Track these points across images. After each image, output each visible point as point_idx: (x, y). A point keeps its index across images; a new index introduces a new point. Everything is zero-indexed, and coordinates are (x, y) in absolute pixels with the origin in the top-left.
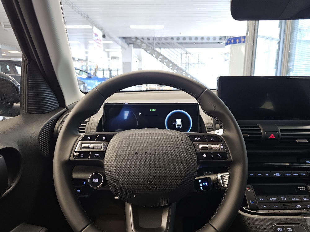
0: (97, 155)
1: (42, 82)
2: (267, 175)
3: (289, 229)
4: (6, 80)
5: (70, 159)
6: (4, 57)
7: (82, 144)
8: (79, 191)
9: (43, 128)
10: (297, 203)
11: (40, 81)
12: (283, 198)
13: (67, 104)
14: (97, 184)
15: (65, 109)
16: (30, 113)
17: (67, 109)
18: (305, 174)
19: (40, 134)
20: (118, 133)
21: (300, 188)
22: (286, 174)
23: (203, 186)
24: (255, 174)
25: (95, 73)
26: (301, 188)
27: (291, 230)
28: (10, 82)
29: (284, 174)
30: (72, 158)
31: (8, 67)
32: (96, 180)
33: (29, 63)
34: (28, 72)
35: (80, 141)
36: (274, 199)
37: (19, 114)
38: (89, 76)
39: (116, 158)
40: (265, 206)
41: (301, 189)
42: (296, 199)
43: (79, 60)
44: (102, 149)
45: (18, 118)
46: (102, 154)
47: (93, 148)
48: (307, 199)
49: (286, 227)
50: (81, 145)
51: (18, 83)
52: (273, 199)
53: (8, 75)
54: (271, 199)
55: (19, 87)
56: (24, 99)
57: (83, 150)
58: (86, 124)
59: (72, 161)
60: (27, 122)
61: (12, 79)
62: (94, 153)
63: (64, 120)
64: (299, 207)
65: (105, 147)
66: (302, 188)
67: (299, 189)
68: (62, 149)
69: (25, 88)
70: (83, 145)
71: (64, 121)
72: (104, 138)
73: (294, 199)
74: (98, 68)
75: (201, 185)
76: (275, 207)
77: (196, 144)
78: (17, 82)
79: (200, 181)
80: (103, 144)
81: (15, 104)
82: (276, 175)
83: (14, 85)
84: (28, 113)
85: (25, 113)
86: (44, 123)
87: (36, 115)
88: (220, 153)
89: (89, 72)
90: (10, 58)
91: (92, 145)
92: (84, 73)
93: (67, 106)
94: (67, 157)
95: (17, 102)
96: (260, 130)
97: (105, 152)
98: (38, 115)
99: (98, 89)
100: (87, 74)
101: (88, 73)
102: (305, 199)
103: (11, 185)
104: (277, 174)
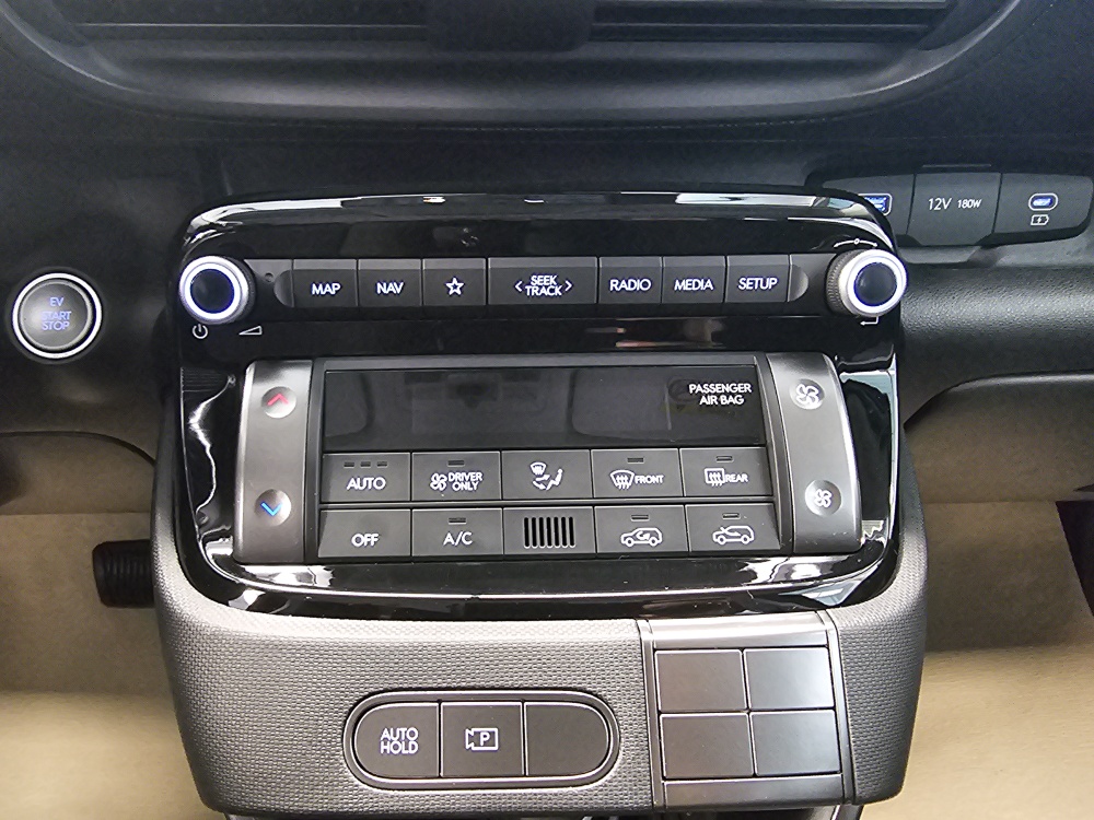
2: (455, 287)
3: (475, 739)
10: (639, 505)
12: (538, 470)
18: (770, 283)
21: (706, 389)
22: (614, 284)
26: (716, 388)
27: (490, 743)
29: (601, 279)
36: (465, 481)
41: (711, 400)
42: (643, 479)
48: (730, 478)
52: (458, 476)
54: (438, 482)
64: (646, 540)
66: (728, 389)
67: (700, 395)
76: (449, 539)
82: (533, 290)
102: (716, 478)
104: (542, 286)
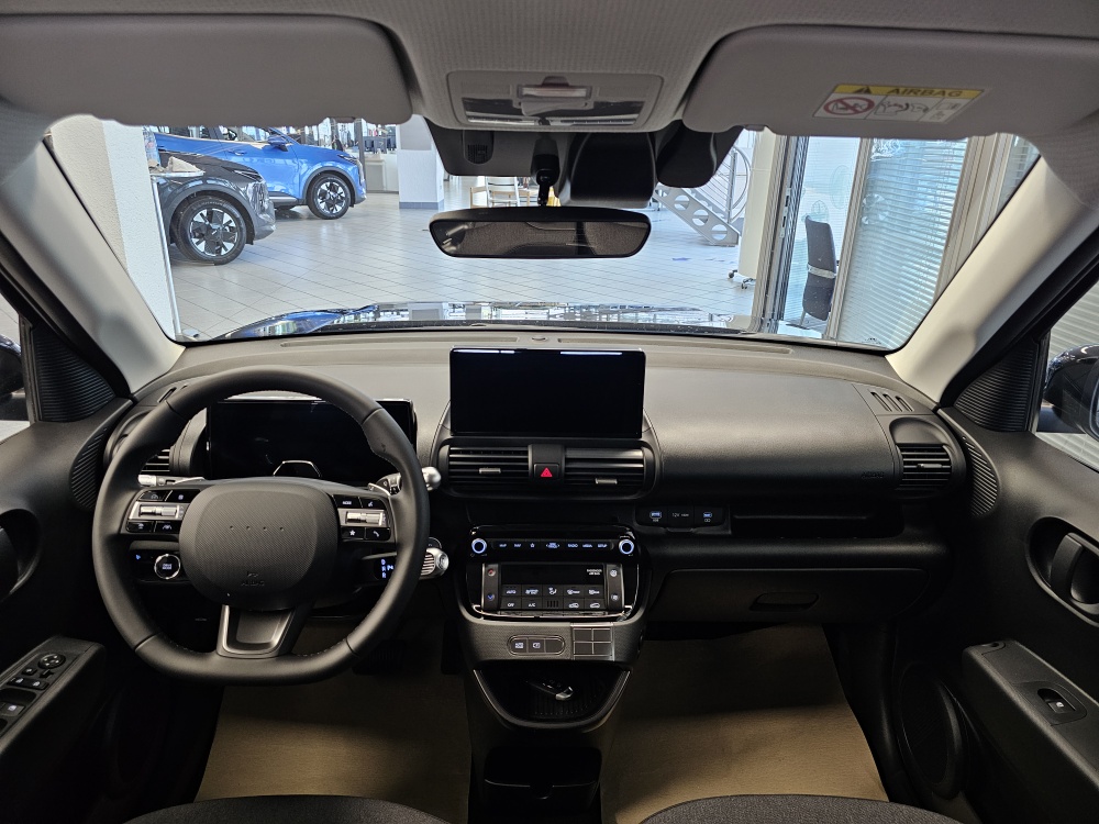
0: (167, 527)
2: (532, 545)
3: (535, 645)
5: (122, 532)
7: (141, 506)
9: (80, 456)
10: (574, 598)
12: (551, 589)
13: (134, 388)
14: (170, 573)
15: (129, 402)
16: (50, 420)
17: (135, 402)
18: (606, 546)
19: (73, 469)
21: (591, 571)
22: (569, 546)
23: (386, 572)
24: (510, 545)
26: (594, 571)
27: (538, 646)
29: (566, 544)
30: (123, 531)
32: (168, 567)
33: (34, 328)
34: (35, 345)
35: (136, 501)
36: (534, 592)
39: (198, 533)
40: (512, 605)
41: (593, 574)
42: (575, 592)
44: (177, 516)
46: (176, 525)
47: (160, 514)
48: (595, 592)
49: (531, 642)
50: (140, 509)
52: (532, 591)
54: (528, 592)
56: (32, 393)
57: (143, 517)
59: (124, 535)
62: (161, 523)
63: (126, 433)
64: (574, 607)
65: (182, 512)
66: (596, 571)
67: (589, 573)
68: (107, 515)
69: (31, 373)
70: (144, 510)
71: (126, 436)
72: (181, 497)
73: (570, 592)
75: (384, 569)
76: (530, 605)
77: (341, 511)
79: (383, 562)
80: (178, 506)
82: (550, 546)
84: (44, 420)
85: (37, 419)
86: (80, 445)
87: (63, 424)
88: (378, 529)
91: (159, 510)
93: (133, 394)
94: (115, 527)
96: (526, 460)
97: (182, 520)
98: (66, 424)
102: (592, 592)
103: (24, 572)
104: (553, 545)
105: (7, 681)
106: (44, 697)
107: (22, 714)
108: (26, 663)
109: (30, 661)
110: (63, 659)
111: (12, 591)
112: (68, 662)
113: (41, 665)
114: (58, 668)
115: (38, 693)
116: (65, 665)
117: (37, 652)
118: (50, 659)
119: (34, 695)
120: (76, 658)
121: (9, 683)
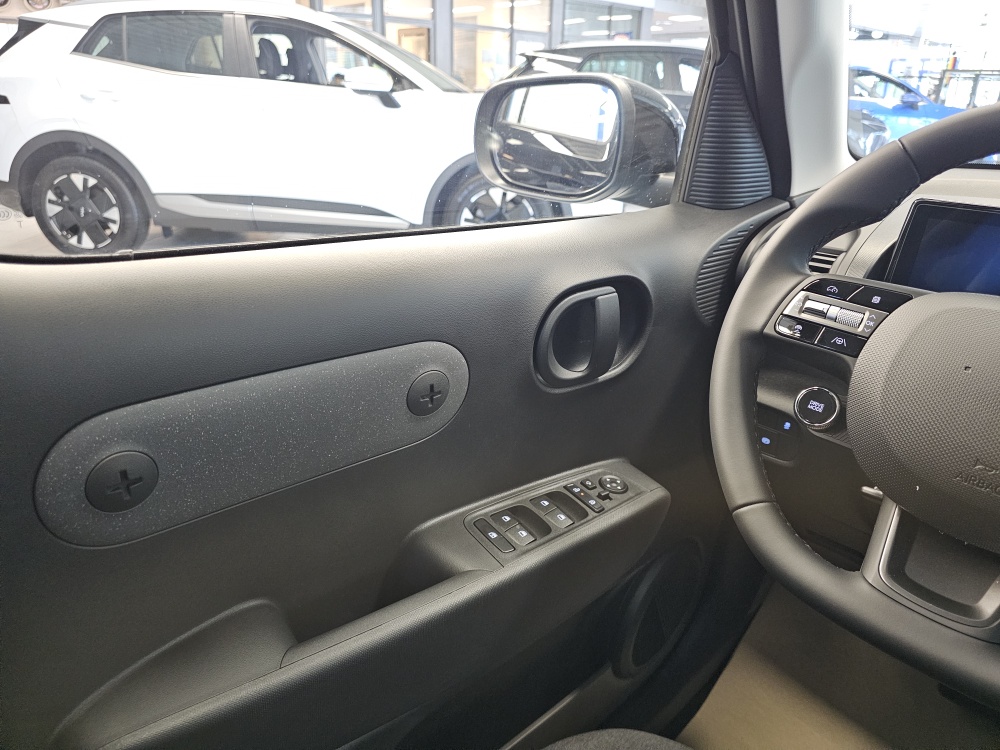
0: (839, 341)
1: (741, 119)
4: (653, 107)
5: (766, 330)
6: (656, 36)
7: (807, 299)
8: (766, 441)
9: (716, 249)
11: (736, 116)
13: (796, 190)
15: (786, 205)
19: (704, 261)
20: (925, 294)
25: (937, 90)
28: (664, 114)
30: (769, 330)
31: (660, 67)
32: (816, 406)
33: (720, 62)
35: (803, 290)
37: (667, 203)
38: (911, 98)
43: (886, 37)
44: (860, 329)
45: (662, 213)
46: (856, 343)
47: (835, 319)
50: (804, 303)
51: (680, 120)
53: (658, 92)
55: (682, 130)
56: (686, 165)
57: (805, 316)
58: (835, 257)
59: (768, 337)
60: (682, 225)
61: (671, 105)
62: (833, 332)
65: (872, 324)
69: (694, 134)
70: (809, 304)
72: (876, 300)
74: (954, 68)
78: (680, 116)
80: (867, 314)
81: (662, 176)
83: (670, 124)
84: (688, 201)
85: (680, 201)
86: (722, 234)
87: (706, 210)
89: (913, 83)
90: (669, 40)
91: (834, 311)
92: (891, 87)
93: (792, 198)
94: (757, 323)
95: (667, 169)
97: (868, 338)
98: (710, 211)
99: (906, 145)
100: (901, 92)
101: (909, 90)
103: (619, 362)
105: (565, 483)
106: (596, 521)
107: (570, 529)
108: (588, 474)
109: (591, 473)
110: (625, 489)
111: (602, 378)
112: (630, 494)
113: (602, 484)
114: (618, 496)
115: (592, 514)
116: (625, 496)
117: (600, 467)
118: (613, 481)
119: (587, 515)
120: (639, 494)
121: (565, 487)
